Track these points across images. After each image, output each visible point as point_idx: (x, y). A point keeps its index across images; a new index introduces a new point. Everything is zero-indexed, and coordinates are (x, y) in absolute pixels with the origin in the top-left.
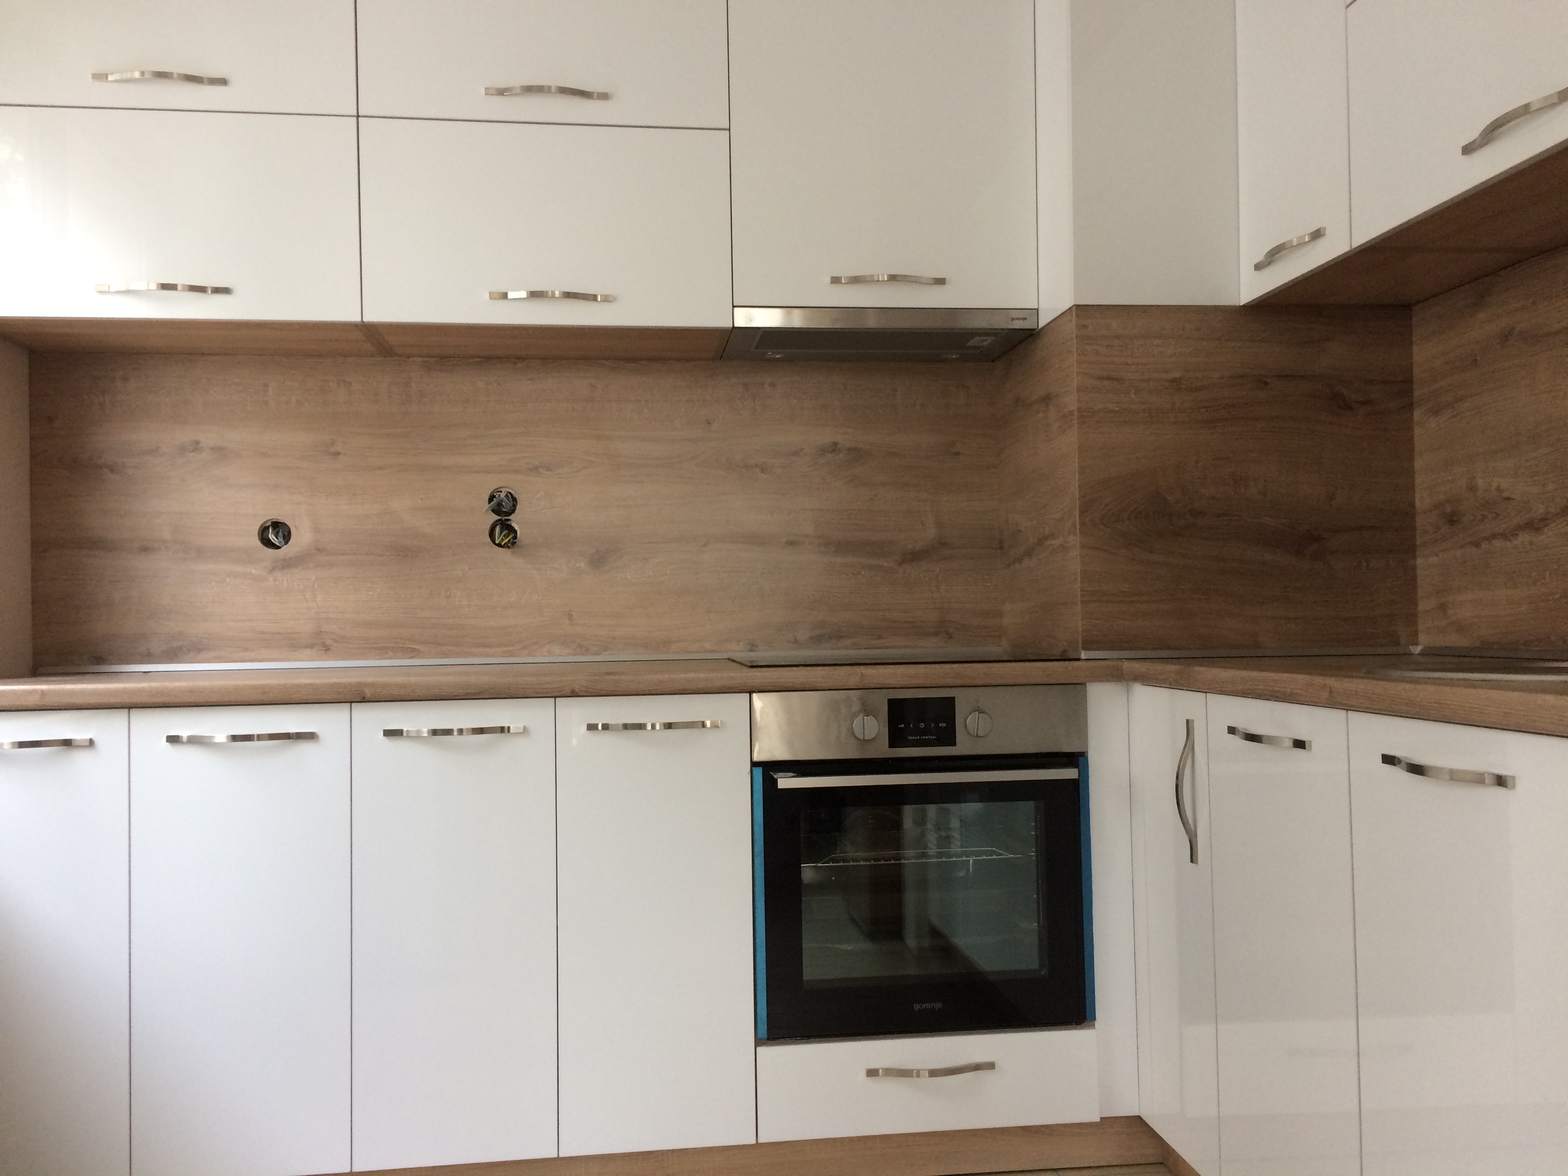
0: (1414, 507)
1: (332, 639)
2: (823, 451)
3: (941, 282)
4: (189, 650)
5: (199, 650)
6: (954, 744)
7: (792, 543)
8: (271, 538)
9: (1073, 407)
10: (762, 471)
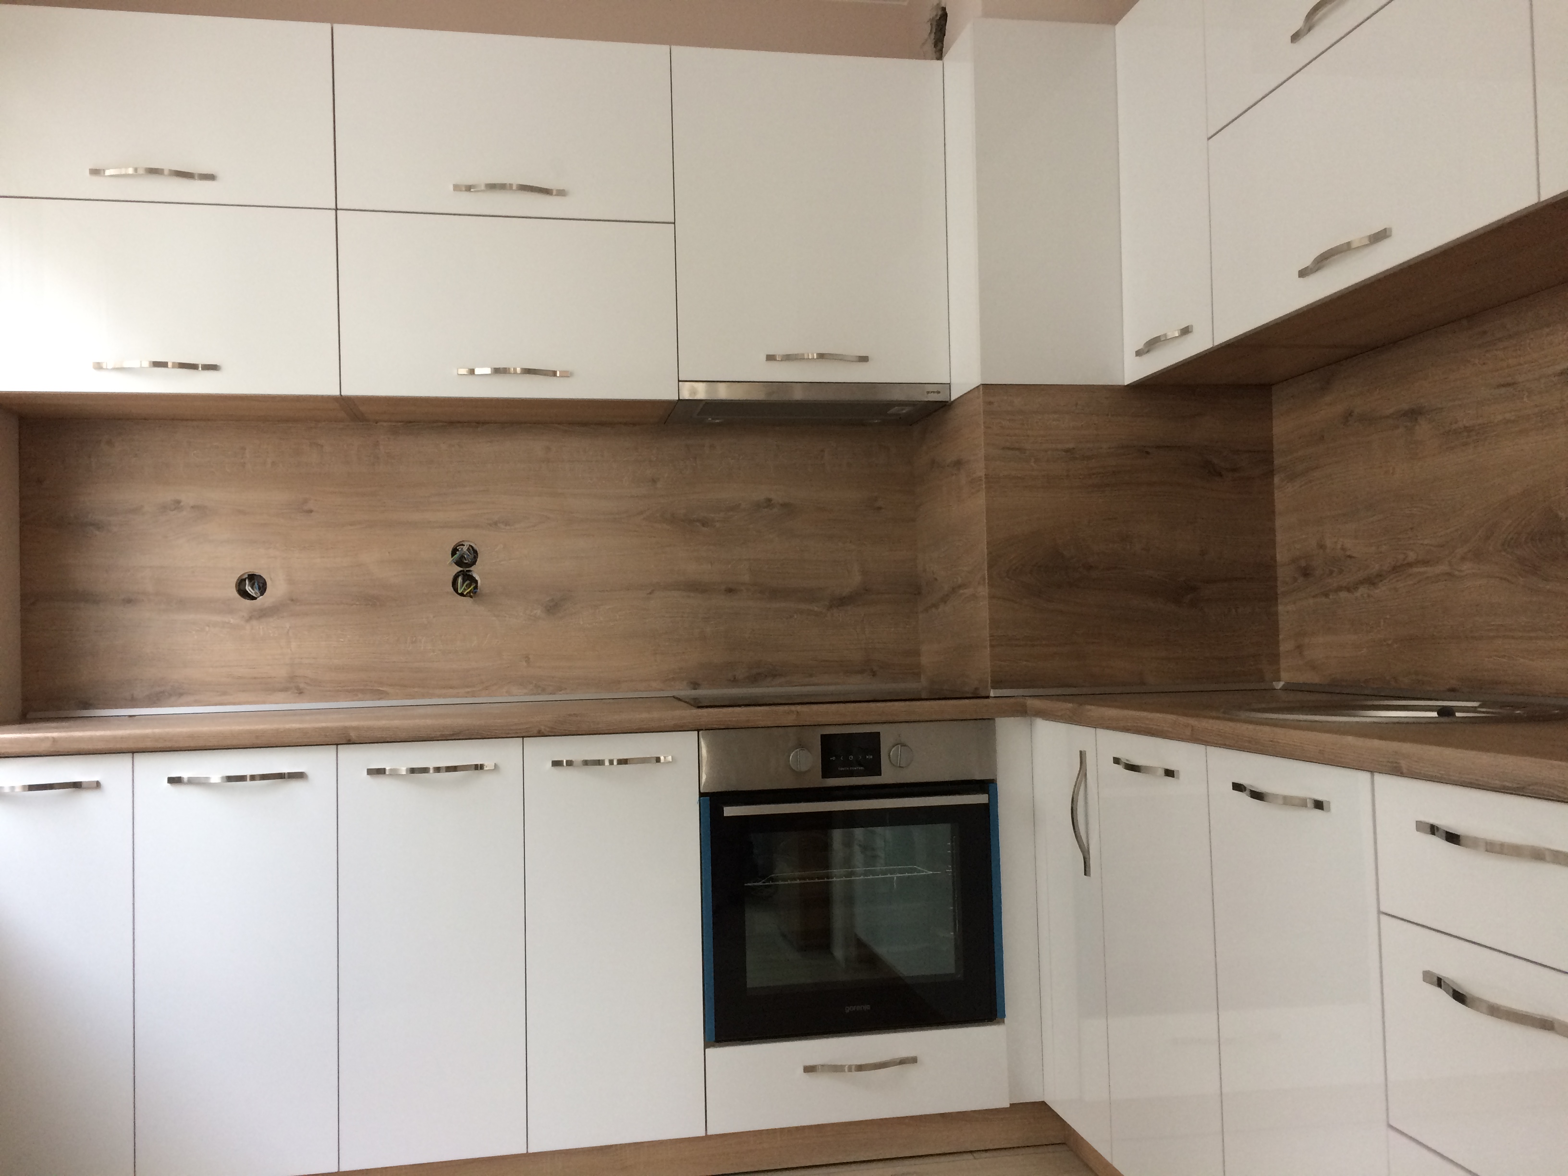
0: (1276, 561)
1: (305, 683)
2: (758, 506)
3: (864, 359)
4: (170, 695)
5: (181, 695)
6: (879, 773)
7: (730, 591)
8: (247, 590)
9: (981, 473)
10: (703, 525)
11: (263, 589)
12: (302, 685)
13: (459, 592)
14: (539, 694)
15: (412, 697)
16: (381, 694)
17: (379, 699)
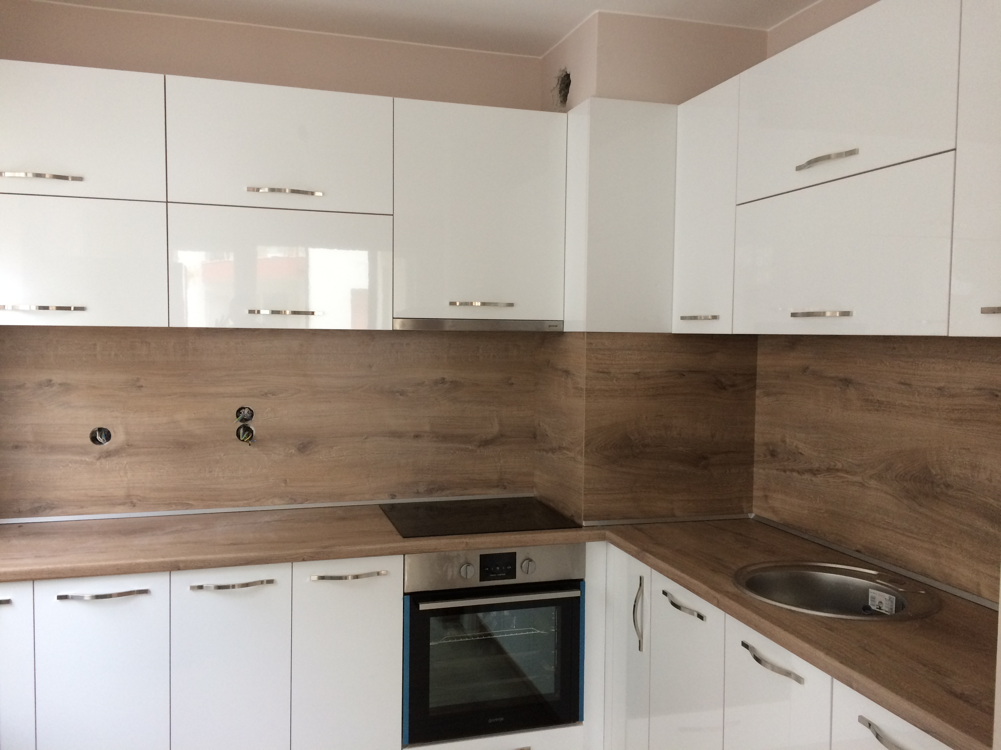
0: (754, 441)
1: (137, 499)
2: (436, 383)
3: (511, 305)
4: (45, 509)
5: (51, 508)
6: (514, 577)
7: (417, 436)
8: (98, 439)
9: (584, 387)
10: (401, 395)
11: (108, 436)
12: (135, 501)
13: (241, 439)
14: (293, 504)
15: (208, 507)
16: (188, 506)
17: (187, 509)
